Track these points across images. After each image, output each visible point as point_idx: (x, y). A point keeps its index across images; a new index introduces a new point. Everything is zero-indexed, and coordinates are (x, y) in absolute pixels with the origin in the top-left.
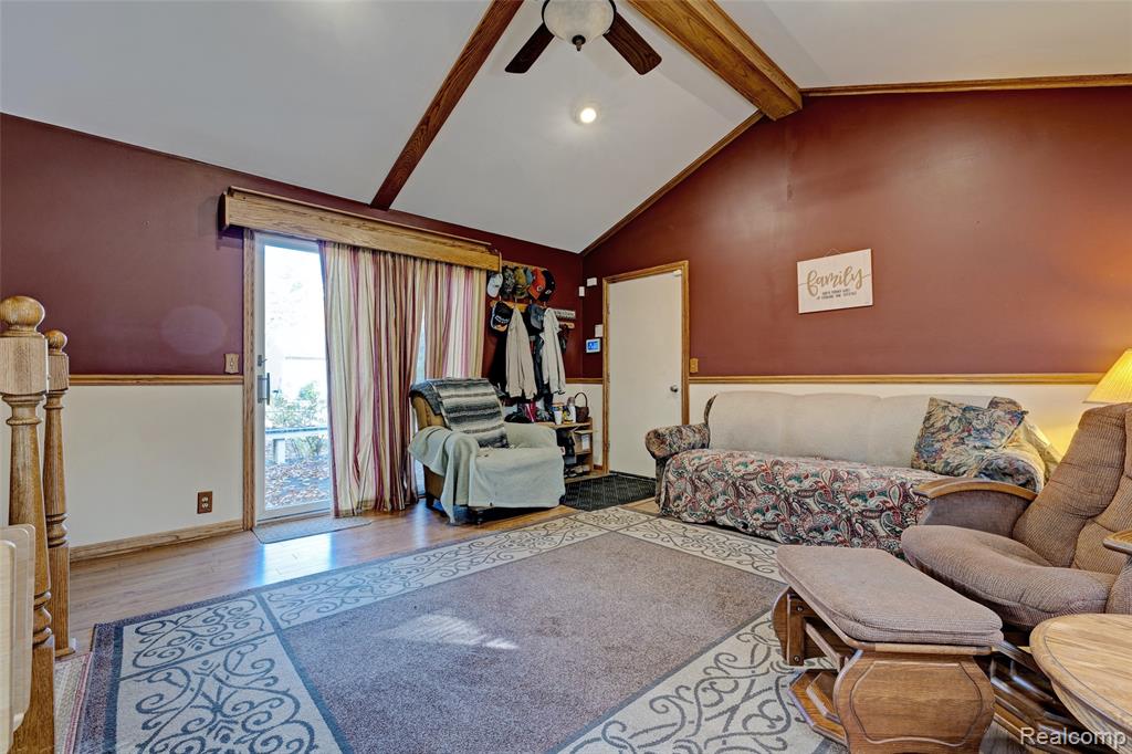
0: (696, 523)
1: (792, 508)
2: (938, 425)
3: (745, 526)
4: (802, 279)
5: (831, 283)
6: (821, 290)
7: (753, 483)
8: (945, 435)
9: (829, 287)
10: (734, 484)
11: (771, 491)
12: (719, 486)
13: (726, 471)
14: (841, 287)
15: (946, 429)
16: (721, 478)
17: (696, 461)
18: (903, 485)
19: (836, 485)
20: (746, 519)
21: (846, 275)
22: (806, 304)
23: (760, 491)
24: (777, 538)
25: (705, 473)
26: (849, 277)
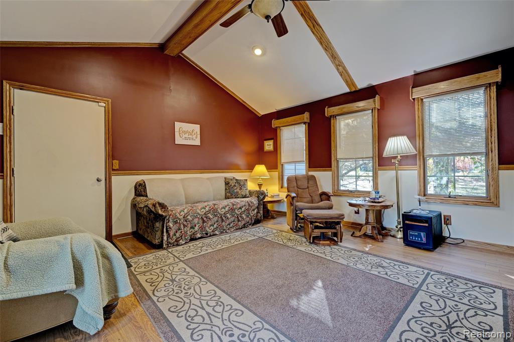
0: (186, 243)
1: (223, 220)
2: (233, 185)
3: (207, 234)
4: (177, 130)
5: (187, 134)
6: (184, 136)
7: (209, 215)
8: (236, 187)
9: (187, 136)
10: (202, 218)
11: (216, 216)
12: (196, 221)
13: (198, 213)
14: (190, 136)
15: (235, 186)
16: (196, 217)
17: (182, 213)
18: (248, 202)
19: (234, 207)
20: (207, 231)
21: (192, 132)
22: (179, 141)
23: (212, 217)
24: (217, 233)
25: (189, 217)
26: (193, 133)
